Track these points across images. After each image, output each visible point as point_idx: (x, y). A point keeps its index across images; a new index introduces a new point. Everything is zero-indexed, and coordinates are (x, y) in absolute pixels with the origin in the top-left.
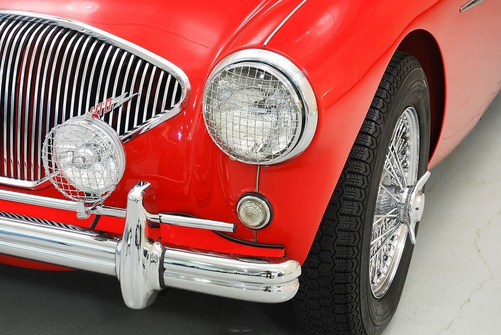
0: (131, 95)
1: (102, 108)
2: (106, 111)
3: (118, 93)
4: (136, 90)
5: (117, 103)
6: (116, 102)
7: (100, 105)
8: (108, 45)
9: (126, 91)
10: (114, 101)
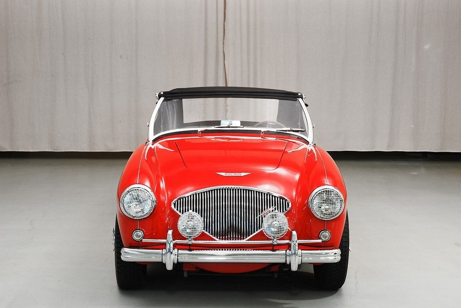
0: (274, 208)
1: (266, 212)
3: (270, 207)
4: (275, 206)
8: (262, 193)
9: (272, 206)
10: (269, 210)
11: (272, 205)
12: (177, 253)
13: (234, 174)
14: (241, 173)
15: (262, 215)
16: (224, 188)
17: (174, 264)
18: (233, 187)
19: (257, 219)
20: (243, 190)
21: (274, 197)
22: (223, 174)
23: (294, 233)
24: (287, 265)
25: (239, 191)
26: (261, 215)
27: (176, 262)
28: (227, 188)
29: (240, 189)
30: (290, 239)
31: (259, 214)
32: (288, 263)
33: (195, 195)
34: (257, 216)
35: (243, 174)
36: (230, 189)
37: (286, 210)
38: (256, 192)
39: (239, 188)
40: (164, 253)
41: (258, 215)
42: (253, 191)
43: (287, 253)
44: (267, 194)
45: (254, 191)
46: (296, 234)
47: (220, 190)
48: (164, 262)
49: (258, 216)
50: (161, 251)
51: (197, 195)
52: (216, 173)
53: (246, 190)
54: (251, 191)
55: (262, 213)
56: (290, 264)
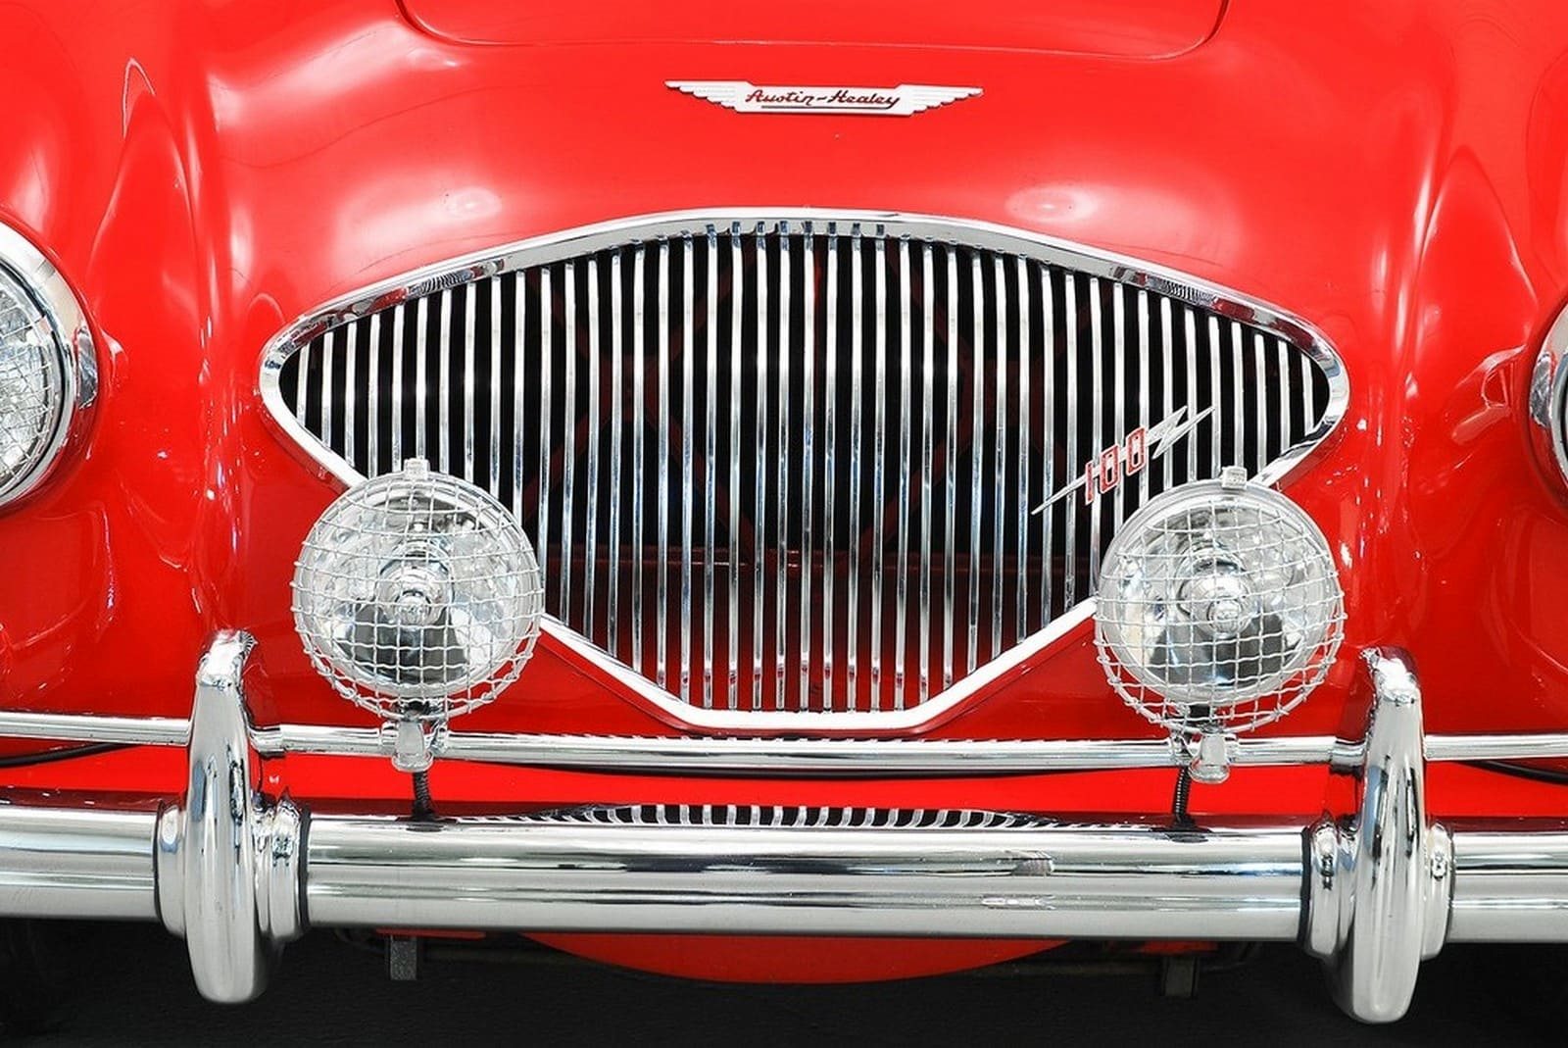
0: (1195, 418)
1: (1120, 460)
2: (1134, 468)
3: (1156, 416)
4: (1204, 401)
5: (1160, 441)
6: (1157, 440)
7: (1112, 453)
8: (1082, 280)
9: (1176, 408)
10: (1150, 437)
11: (1180, 400)
12: (295, 838)
13: (831, 92)
14: (892, 85)
15: (1081, 490)
16: (736, 224)
17: (263, 940)
18: (821, 217)
19: (1036, 522)
20: (916, 247)
21: (1189, 318)
22: (734, 95)
23: (1394, 677)
24: (1316, 961)
25: (880, 258)
26: (1074, 483)
27: (284, 924)
28: (769, 229)
29: (880, 244)
30: (1355, 729)
31: (1060, 482)
32: (1323, 940)
33: (471, 293)
34: (1036, 498)
35: (911, 99)
36: (796, 243)
37: (1297, 435)
38: (1034, 267)
39: (880, 229)
40: (168, 837)
41: (1048, 485)
42: (999, 264)
43: (1316, 856)
44: (1126, 287)
45: (1010, 262)
46: (1416, 693)
47: (700, 244)
48: (172, 921)
49: (1049, 498)
50: (151, 819)
51: (496, 287)
52: (672, 84)
53: (940, 250)
54: (987, 258)
55: (1080, 473)
56: (1345, 951)
